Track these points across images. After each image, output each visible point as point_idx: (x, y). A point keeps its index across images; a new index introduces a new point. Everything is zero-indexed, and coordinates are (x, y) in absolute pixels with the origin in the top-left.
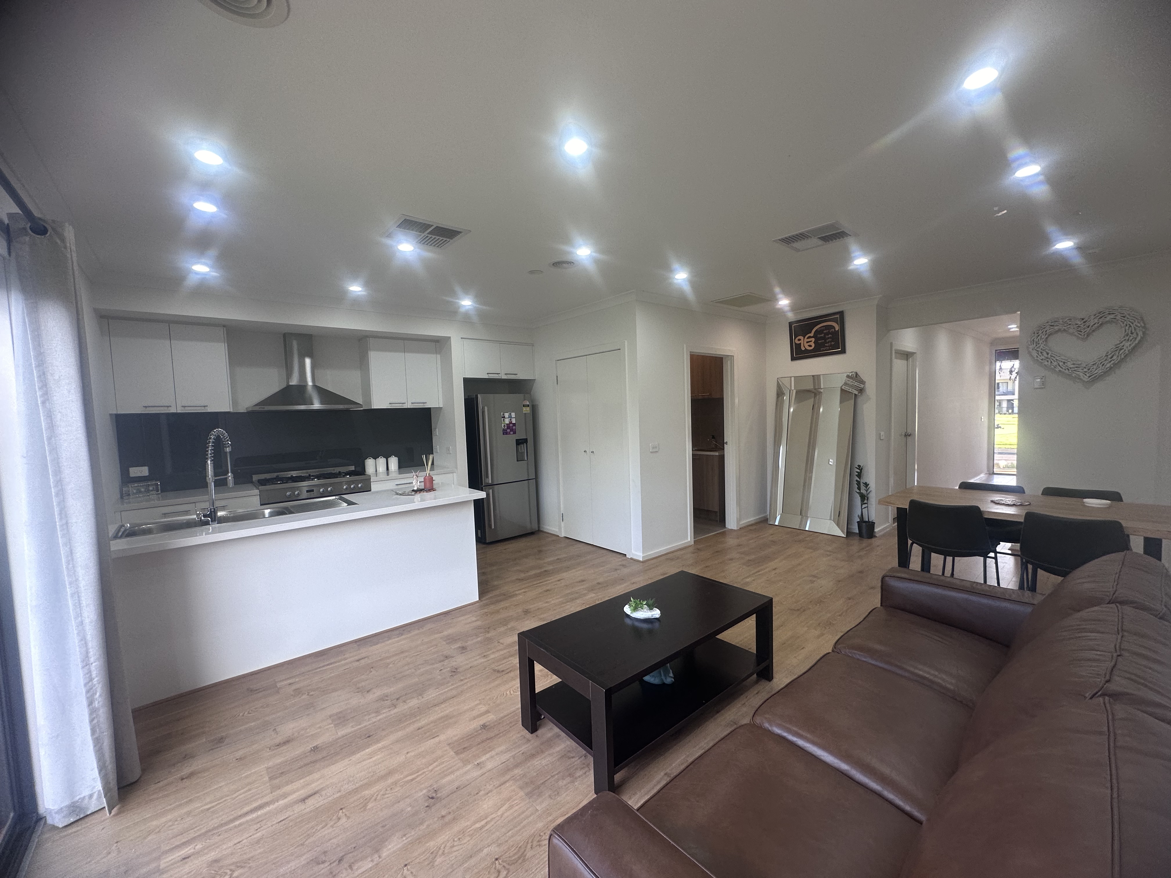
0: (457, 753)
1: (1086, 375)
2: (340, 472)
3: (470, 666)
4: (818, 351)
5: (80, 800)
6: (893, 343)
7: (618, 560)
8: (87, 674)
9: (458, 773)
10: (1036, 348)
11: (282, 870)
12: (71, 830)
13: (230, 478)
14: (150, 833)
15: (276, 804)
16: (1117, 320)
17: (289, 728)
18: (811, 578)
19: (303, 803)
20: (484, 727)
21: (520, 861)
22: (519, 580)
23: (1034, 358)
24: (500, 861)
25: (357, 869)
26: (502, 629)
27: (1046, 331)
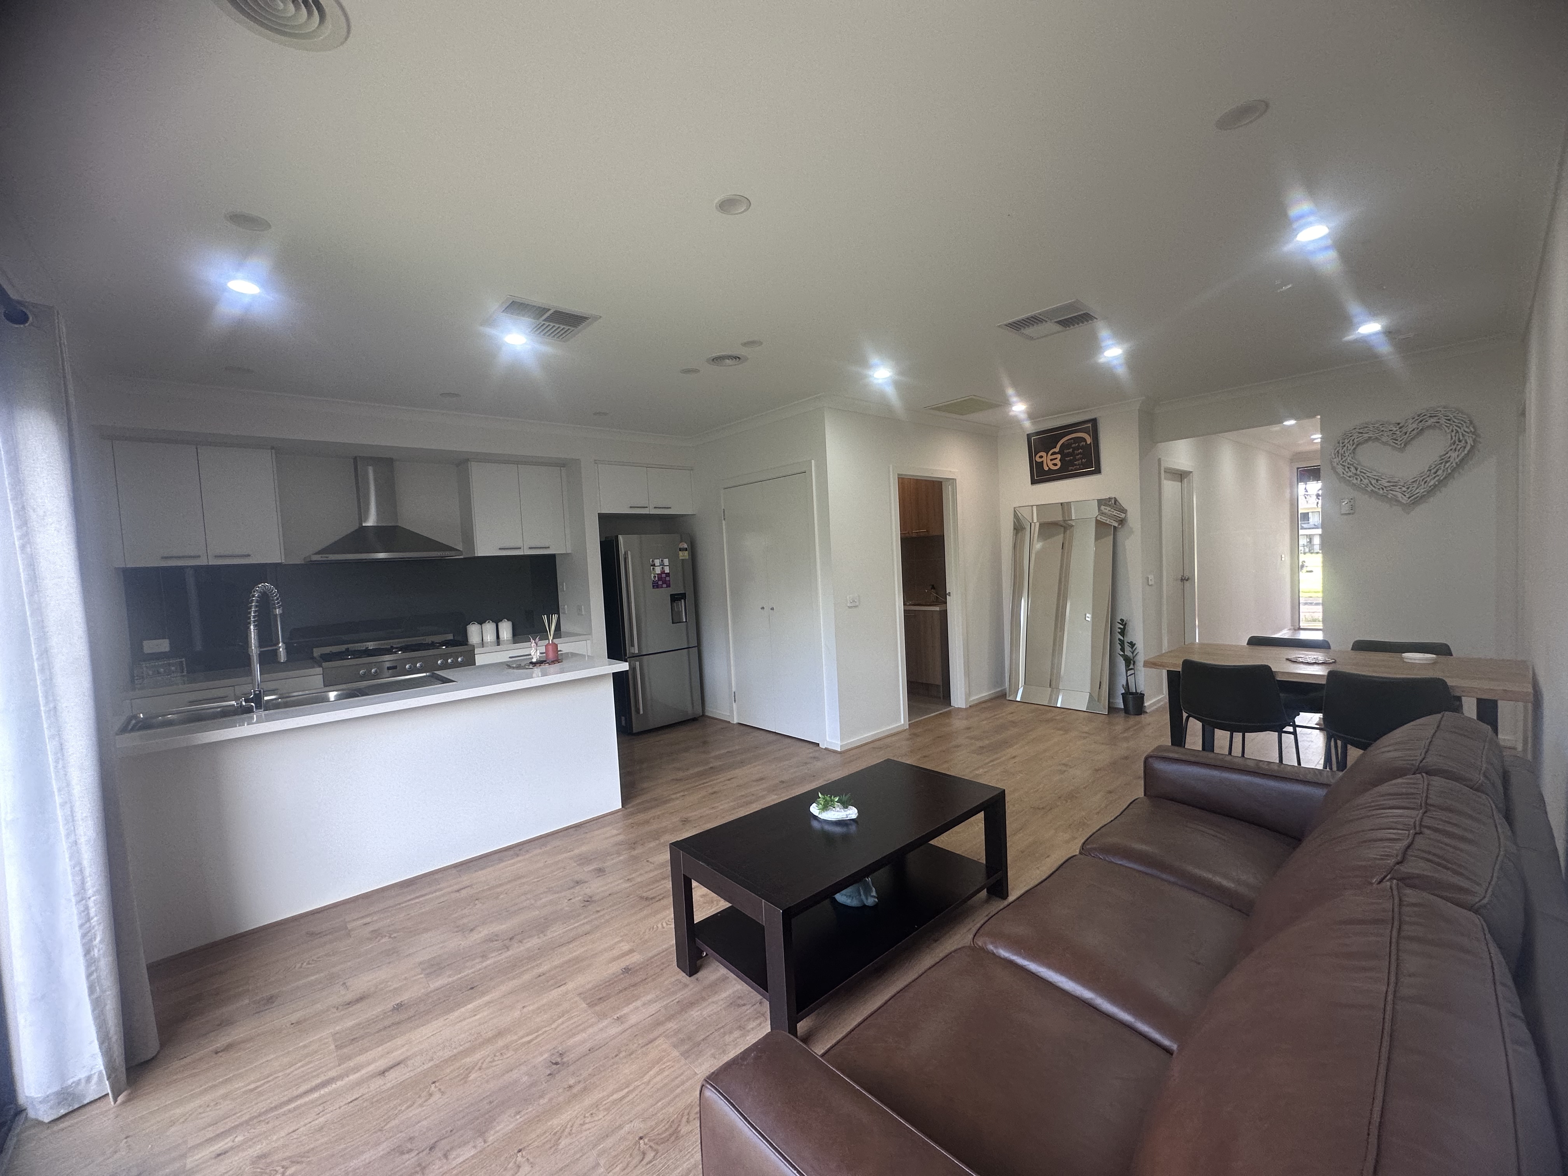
0: (591, 1005)
1: (1405, 495)
2: (433, 642)
3: (608, 893)
4: (1065, 472)
5: (74, 1085)
6: (1163, 458)
7: (808, 751)
8: (83, 911)
9: (591, 1030)
10: (1341, 462)
11: (353, 1163)
12: (62, 1125)
13: (281, 650)
14: (173, 1123)
15: (346, 1080)
16: (1441, 425)
17: (363, 982)
18: (1060, 768)
19: (382, 1077)
20: (627, 970)
21: (673, 1138)
22: (677, 780)
23: (1339, 474)
24: (646, 1140)
25: (455, 1158)
26: (652, 844)
27: (1353, 440)
